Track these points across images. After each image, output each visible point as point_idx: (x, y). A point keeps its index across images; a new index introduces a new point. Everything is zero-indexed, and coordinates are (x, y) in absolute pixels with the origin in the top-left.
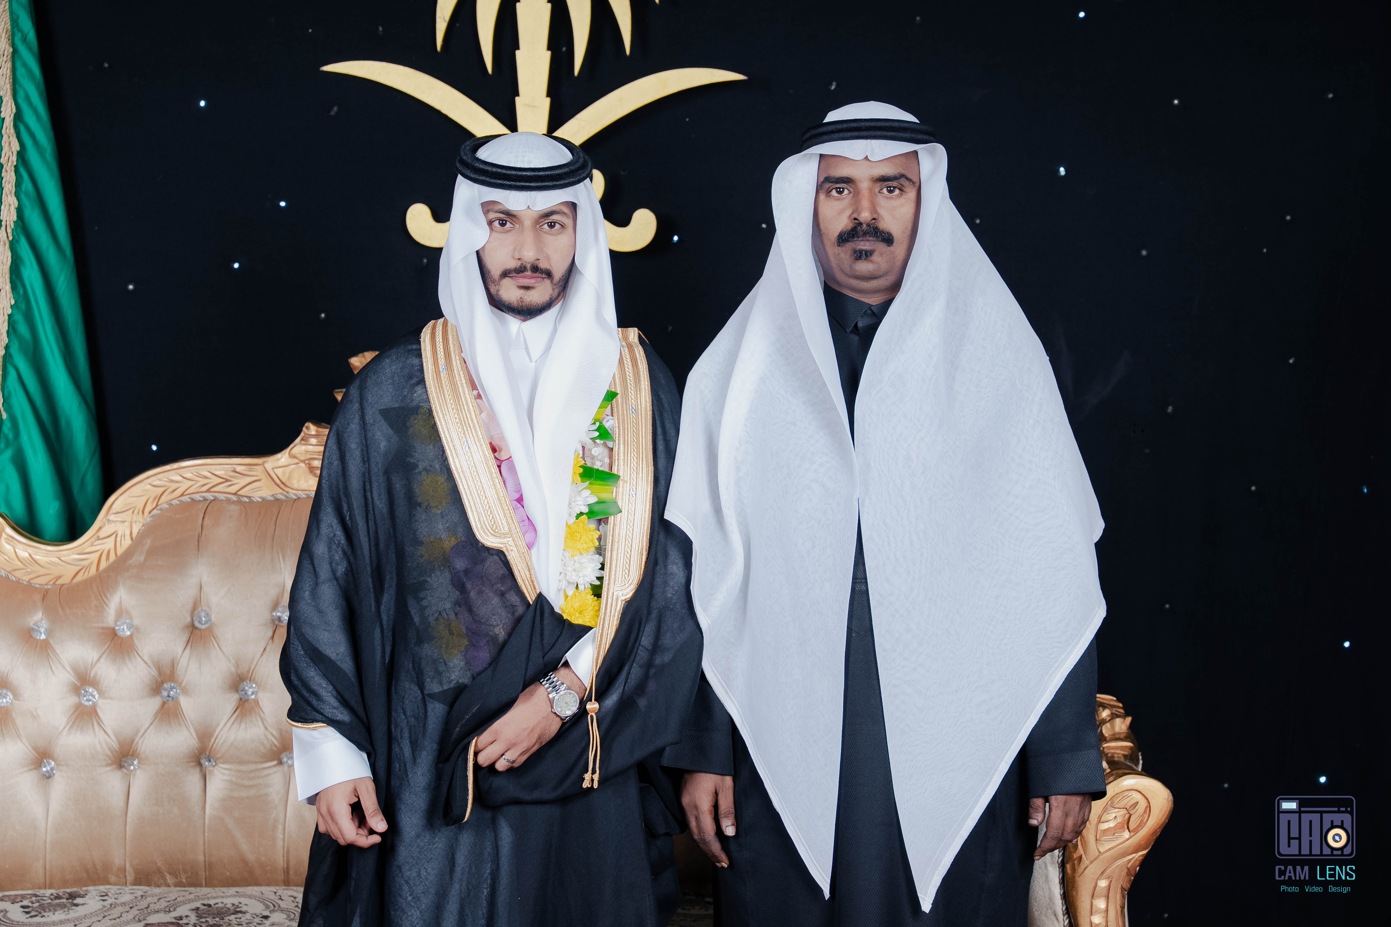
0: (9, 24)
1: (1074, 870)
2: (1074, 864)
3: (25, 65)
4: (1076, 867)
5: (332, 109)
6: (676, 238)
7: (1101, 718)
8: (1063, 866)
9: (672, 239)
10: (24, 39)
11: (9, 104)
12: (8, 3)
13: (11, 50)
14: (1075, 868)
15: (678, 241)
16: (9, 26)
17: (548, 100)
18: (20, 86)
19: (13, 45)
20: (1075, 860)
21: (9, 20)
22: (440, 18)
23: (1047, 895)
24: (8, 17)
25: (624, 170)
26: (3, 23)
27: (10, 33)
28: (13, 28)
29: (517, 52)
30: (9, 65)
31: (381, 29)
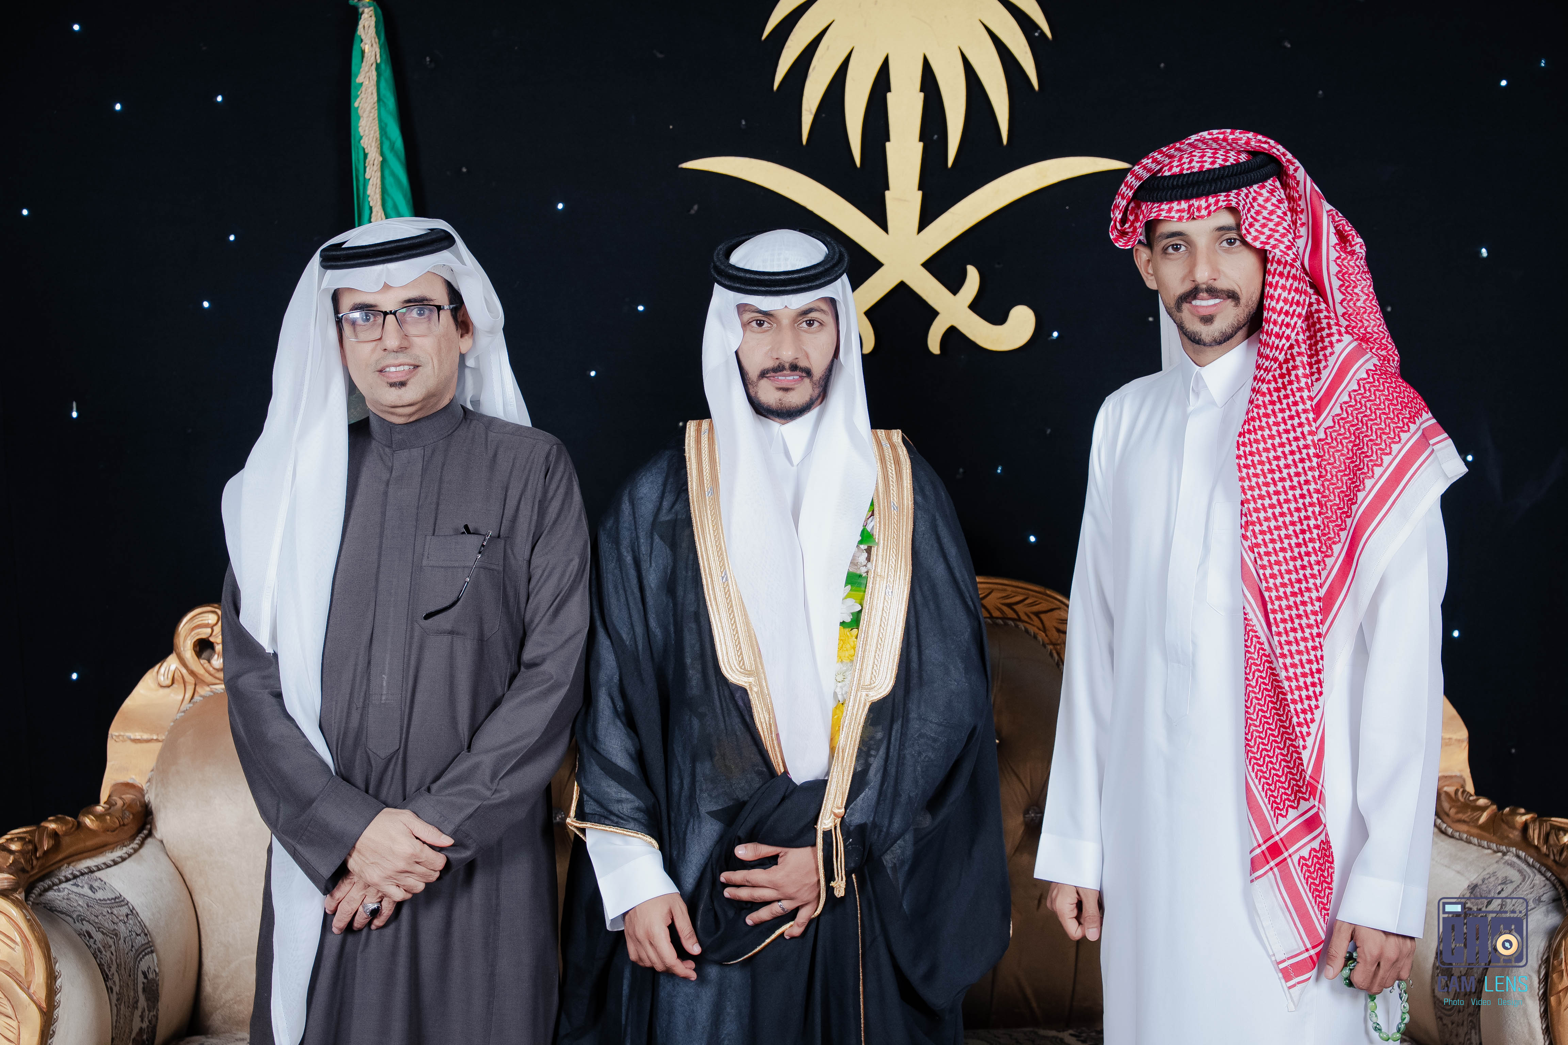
0: (378, 132)
1: (1559, 1003)
2: (1559, 997)
3: (393, 174)
4: (1562, 1000)
5: (692, 208)
6: (1055, 334)
7: (1562, 843)
8: (1545, 998)
9: (1051, 335)
10: (392, 148)
11: (379, 214)
12: (376, 111)
13: (381, 159)
14: (1560, 1001)
15: (1058, 337)
16: (378, 134)
17: (920, 193)
18: (389, 195)
19: (382, 154)
20: (1560, 991)
21: (378, 129)
22: (806, 110)
23: (1526, 1030)
24: (377, 125)
25: (999, 264)
26: (372, 132)
27: (379, 142)
28: (381, 136)
29: (888, 144)
30: (379, 174)
31: (744, 123)
